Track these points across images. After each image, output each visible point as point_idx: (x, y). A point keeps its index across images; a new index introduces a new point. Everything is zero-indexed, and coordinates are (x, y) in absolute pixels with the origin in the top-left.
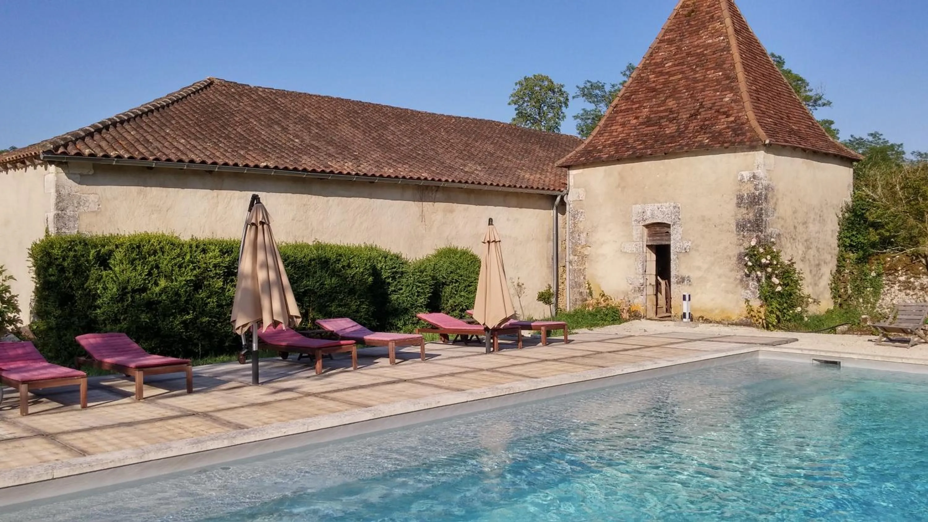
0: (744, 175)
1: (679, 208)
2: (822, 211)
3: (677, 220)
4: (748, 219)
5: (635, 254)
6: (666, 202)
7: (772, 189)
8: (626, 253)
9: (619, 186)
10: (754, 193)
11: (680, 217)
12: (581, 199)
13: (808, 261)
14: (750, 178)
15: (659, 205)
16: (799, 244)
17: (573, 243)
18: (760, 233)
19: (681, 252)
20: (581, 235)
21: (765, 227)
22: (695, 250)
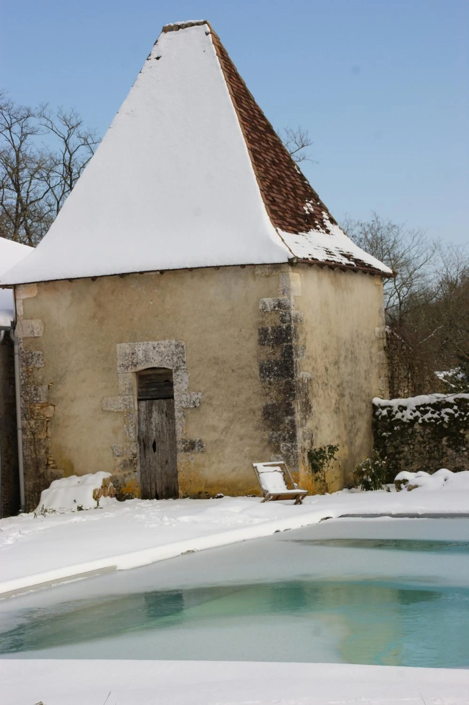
0: (267, 303)
1: (183, 347)
2: (353, 346)
3: (182, 364)
4: (274, 361)
5: (122, 413)
6: (165, 339)
7: (301, 321)
8: (110, 412)
9: (94, 317)
10: (280, 327)
11: (185, 360)
12: (36, 335)
13: (341, 413)
14: (275, 307)
15: (156, 343)
16: (331, 391)
17: (26, 401)
18: (290, 378)
19: (188, 408)
20: (40, 389)
21: (296, 370)
22: (208, 404)
